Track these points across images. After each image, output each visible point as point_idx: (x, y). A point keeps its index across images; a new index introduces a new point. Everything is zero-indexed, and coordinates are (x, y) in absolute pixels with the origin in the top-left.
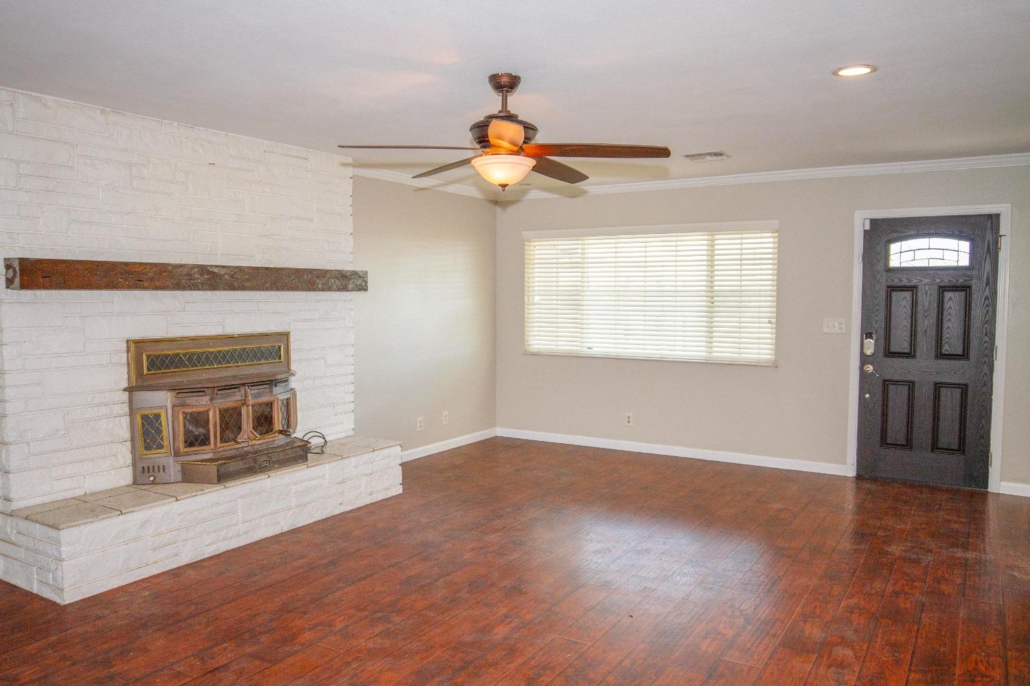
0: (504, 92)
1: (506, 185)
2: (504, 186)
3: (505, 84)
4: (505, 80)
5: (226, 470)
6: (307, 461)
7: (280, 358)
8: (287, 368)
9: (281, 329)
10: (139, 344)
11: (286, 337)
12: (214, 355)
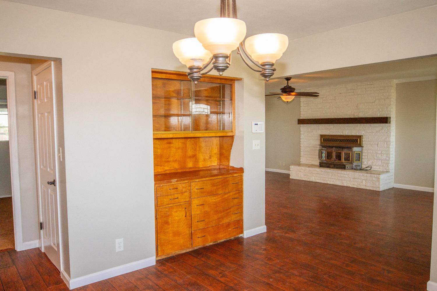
0: (288, 81)
2: (287, 102)
3: (288, 79)
5: (322, 165)
6: (345, 169)
7: (358, 142)
8: (360, 145)
9: (360, 134)
10: (322, 136)
11: (360, 137)
12: (338, 140)
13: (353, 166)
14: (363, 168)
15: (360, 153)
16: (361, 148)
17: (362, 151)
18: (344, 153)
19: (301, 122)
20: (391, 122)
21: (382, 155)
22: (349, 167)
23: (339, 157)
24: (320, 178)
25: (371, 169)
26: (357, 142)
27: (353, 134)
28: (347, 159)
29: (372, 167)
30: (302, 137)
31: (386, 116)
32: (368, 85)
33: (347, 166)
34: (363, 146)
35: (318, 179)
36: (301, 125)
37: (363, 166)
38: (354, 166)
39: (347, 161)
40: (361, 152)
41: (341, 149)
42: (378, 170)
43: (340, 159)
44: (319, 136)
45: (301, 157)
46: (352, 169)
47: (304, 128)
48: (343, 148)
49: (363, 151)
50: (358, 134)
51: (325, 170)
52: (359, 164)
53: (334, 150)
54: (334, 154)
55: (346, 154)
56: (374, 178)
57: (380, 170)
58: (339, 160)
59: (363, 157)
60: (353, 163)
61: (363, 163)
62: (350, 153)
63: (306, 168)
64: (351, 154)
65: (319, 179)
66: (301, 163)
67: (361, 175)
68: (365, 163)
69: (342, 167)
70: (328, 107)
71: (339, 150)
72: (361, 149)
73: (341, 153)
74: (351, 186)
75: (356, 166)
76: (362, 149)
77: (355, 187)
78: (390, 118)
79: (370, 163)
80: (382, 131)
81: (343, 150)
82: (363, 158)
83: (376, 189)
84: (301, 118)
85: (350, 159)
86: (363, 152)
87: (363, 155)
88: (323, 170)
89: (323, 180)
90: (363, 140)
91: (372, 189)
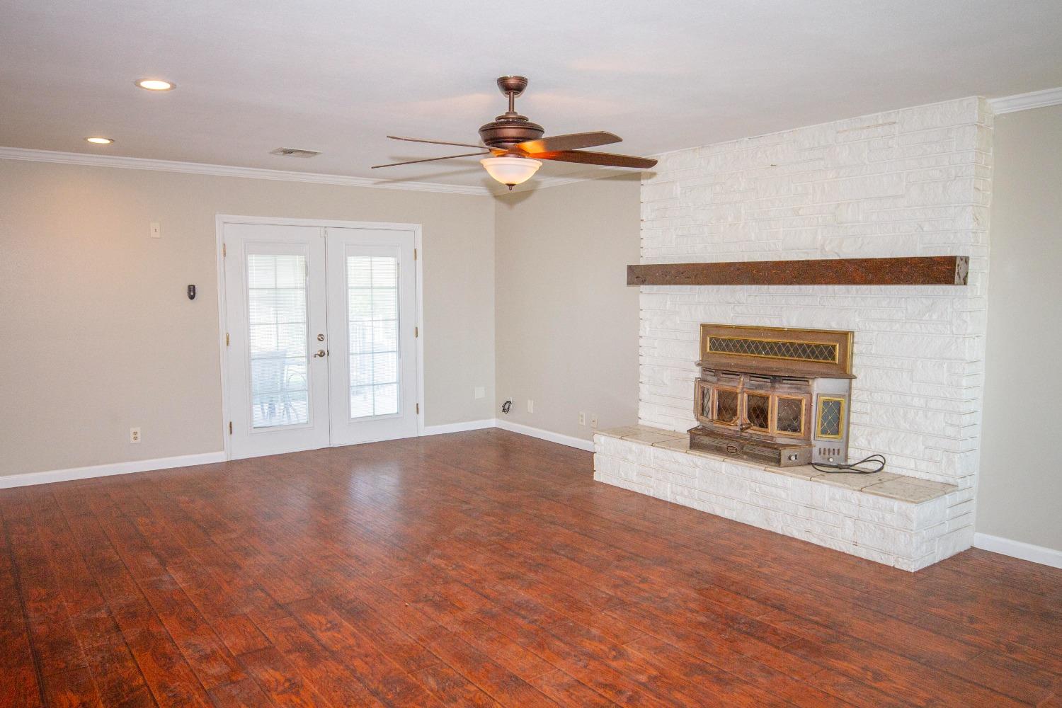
0: (512, 93)
1: (513, 185)
2: (511, 185)
3: (512, 87)
4: (512, 82)
5: (699, 441)
6: (779, 466)
7: (834, 359)
8: (844, 372)
9: (844, 327)
10: (706, 328)
11: (844, 337)
12: (764, 345)
13: (811, 452)
14: (850, 462)
15: (839, 403)
16: (847, 381)
17: (850, 395)
18: (777, 399)
19: (641, 275)
20: (969, 280)
21: (930, 414)
22: (793, 458)
23: (759, 414)
24: (689, 492)
25: (882, 468)
26: (833, 357)
27: (819, 325)
28: (791, 423)
29: (888, 461)
30: (645, 329)
31: (947, 253)
32: (878, 126)
33: (785, 453)
34: (854, 373)
35: (682, 494)
36: (643, 288)
37: (851, 452)
38: (815, 451)
39: (790, 433)
40: (843, 396)
41: (769, 385)
42: (911, 474)
43: (764, 425)
44: (699, 329)
45: (640, 403)
46: (810, 464)
47: (652, 298)
48: (776, 379)
49: (854, 392)
50: (835, 326)
51: (704, 460)
52: (836, 446)
53: (741, 386)
54: (742, 400)
55: (784, 403)
56: (888, 516)
57: (918, 475)
58: (761, 426)
59: (853, 418)
60: (813, 442)
61: (851, 443)
62: (801, 401)
63: (643, 447)
64: (804, 403)
65: (686, 493)
66: (640, 422)
67: (837, 497)
68: (862, 442)
69: (771, 456)
70: (730, 219)
71: (760, 387)
72: (847, 385)
73: (768, 398)
74: (796, 535)
75: (822, 452)
76: (850, 383)
77: (815, 541)
78: (966, 260)
79: (878, 445)
80: (931, 316)
81: (773, 387)
82: (851, 421)
83: (897, 561)
84: (643, 262)
85: (799, 426)
86: (853, 398)
87: (852, 409)
88: (699, 463)
89: (700, 500)
90: (855, 351)
91: (878, 560)
